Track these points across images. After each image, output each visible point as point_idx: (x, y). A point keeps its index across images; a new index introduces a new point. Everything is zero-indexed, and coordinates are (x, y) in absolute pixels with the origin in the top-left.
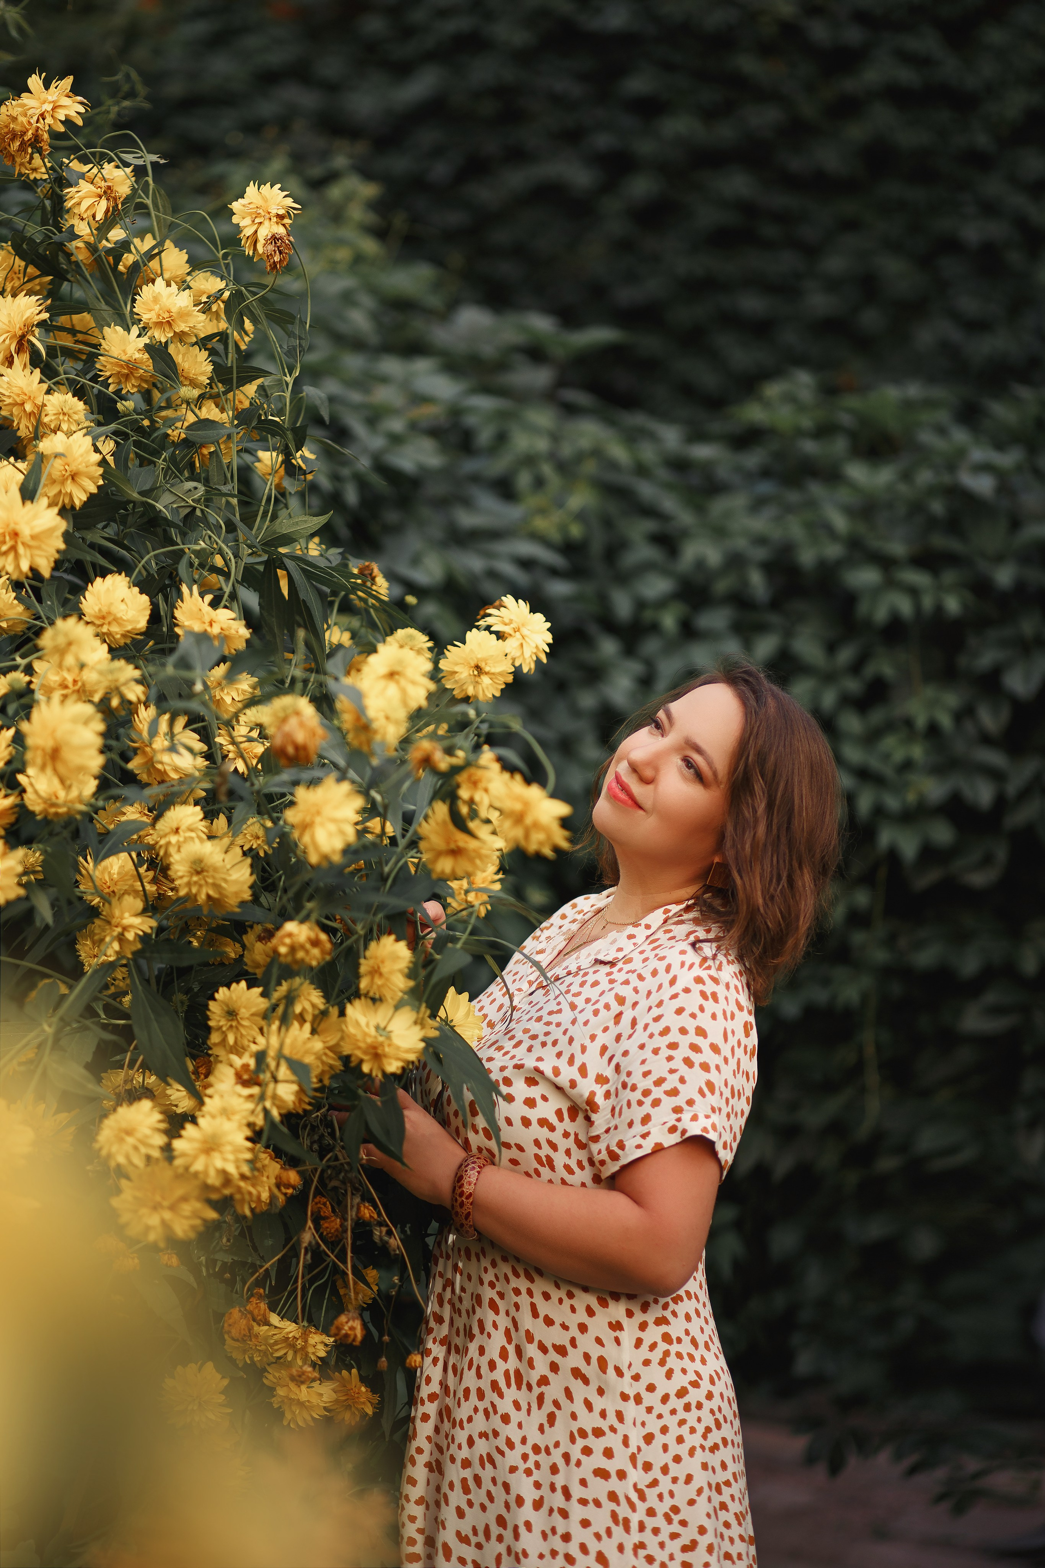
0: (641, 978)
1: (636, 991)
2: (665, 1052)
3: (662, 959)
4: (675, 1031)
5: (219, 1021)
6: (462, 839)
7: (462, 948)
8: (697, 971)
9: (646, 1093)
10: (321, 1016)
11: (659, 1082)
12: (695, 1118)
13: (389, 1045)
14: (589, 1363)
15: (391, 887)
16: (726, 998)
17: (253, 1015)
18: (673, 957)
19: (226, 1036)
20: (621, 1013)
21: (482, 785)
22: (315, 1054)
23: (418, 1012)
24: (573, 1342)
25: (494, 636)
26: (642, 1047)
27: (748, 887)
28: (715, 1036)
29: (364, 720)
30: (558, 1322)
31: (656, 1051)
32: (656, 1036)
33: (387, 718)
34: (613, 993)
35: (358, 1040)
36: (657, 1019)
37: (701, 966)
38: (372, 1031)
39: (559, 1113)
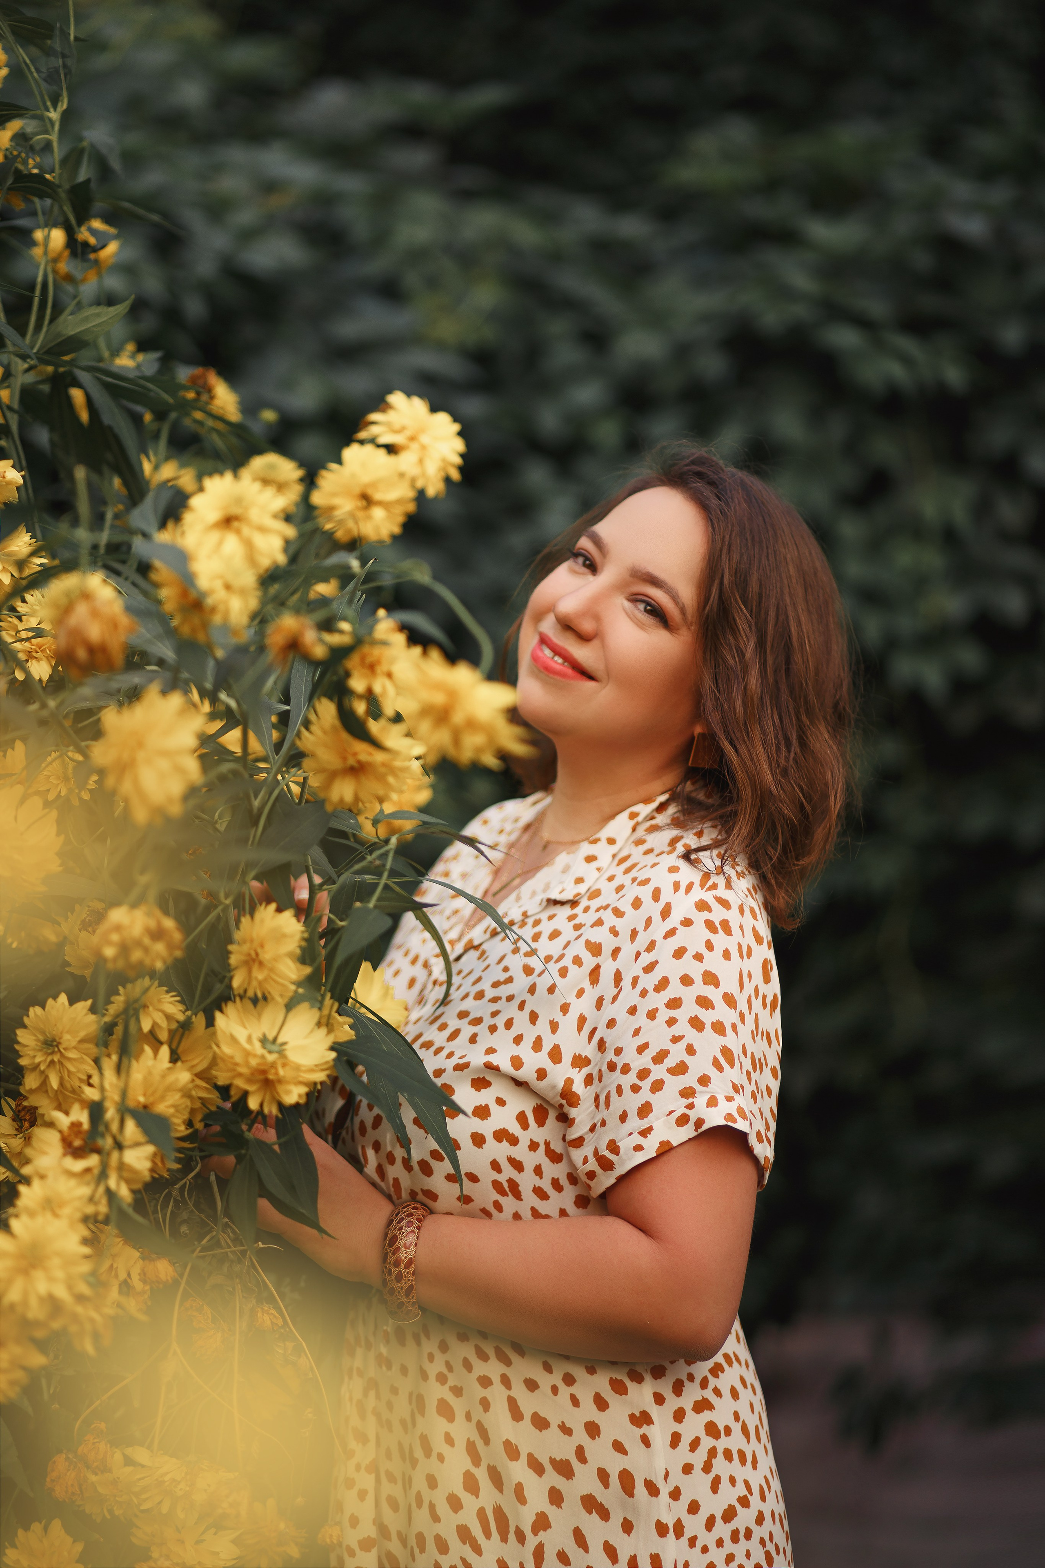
0: (618, 913)
1: (614, 932)
2: (664, 1014)
3: (646, 881)
4: (675, 982)
5: (34, 1057)
6: (362, 750)
7: (376, 907)
8: (698, 894)
9: (643, 1074)
10: (181, 1030)
11: (660, 1058)
12: (712, 1102)
13: (284, 1065)
14: (606, 1485)
15: (265, 828)
16: (741, 927)
17: (81, 1041)
18: (662, 878)
19: (47, 1077)
20: (598, 967)
21: (383, 668)
22: (180, 1090)
23: (320, 1009)
24: (581, 1454)
25: (382, 452)
26: (633, 1011)
27: (749, 763)
28: (729, 984)
29: (193, 594)
30: (554, 1423)
31: (652, 1015)
32: (651, 993)
33: (228, 587)
34: (582, 940)
35: (237, 1064)
36: (649, 968)
37: (702, 886)
38: (258, 1048)
39: (522, 1118)
